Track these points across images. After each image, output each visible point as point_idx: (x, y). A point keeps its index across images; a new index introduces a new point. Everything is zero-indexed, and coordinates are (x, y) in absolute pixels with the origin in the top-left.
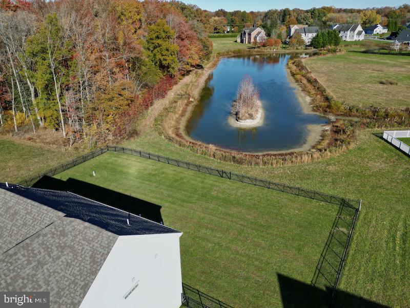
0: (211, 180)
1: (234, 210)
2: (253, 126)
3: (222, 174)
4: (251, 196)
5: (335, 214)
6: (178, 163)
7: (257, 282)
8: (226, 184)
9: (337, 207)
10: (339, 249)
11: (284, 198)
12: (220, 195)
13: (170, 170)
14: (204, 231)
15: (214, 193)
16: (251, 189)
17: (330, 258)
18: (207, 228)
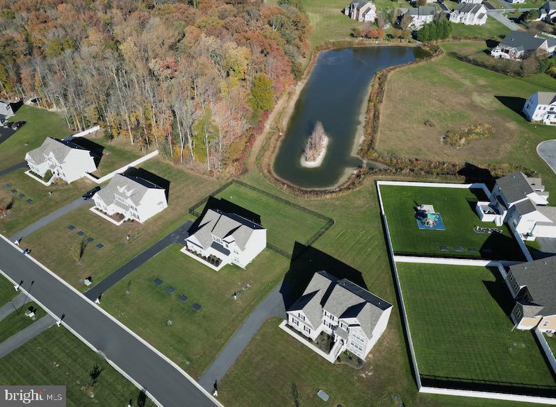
0: (281, 205)
1: (288, 220)
2: (314, 166)
3: (287, 203)
4: (296, 214)
5: (324, 224)
6: (268, 194)
8: (287, 208)
9: (327, 222)
12: (284, 213)
13: (264, 198)
15: (281, 212)
16: (297, 211)
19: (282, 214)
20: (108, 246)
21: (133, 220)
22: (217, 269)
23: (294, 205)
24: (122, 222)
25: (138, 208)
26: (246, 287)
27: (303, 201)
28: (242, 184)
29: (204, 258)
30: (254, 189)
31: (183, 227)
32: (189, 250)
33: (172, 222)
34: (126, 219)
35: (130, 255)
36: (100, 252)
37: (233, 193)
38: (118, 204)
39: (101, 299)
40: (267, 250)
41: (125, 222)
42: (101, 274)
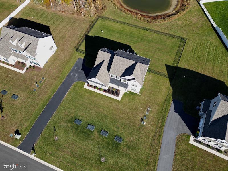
0: (142, 32)
1: (152, 44)
4: (156, 38)
5: (179, 43)
7: (161, 65)
8: (147, 33)
9: (180, 40)
10: (179, 54)
11: (165, 38)
12: (146, 38)
13: (127, 28)
14: (145, 52)
15: (144, 38)
16: (155, 35)
17: (177, 57)
18: (146, 51)
19: (146, 40)
20: (22, 96)
21: (34, 67)
22: (119, 98)
23: (151, 30)
24: (25, 70)
25: (36, 58)
26: (148, 111)
27: (155, 25)
28: (106, 18)
29: (105, 91)
30: (117, 22)
31: (76, 65)
32: (91, 86)
33: (67, 62)
34: (28, 66)
35: (43, 100)
36: (17, 102)
37: (102, 27)
38: (16, 55)
39: (36, 149)
40: (149, 74)
41: (27, 69)
42: (27, 125)
